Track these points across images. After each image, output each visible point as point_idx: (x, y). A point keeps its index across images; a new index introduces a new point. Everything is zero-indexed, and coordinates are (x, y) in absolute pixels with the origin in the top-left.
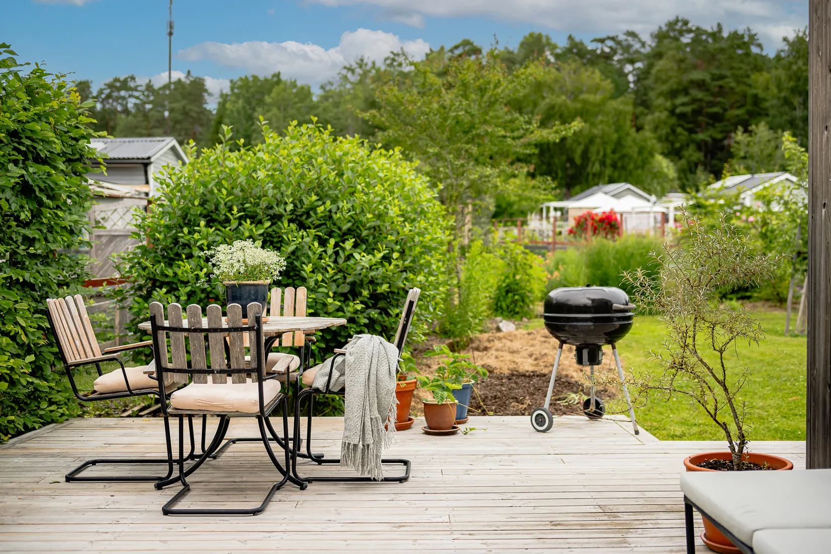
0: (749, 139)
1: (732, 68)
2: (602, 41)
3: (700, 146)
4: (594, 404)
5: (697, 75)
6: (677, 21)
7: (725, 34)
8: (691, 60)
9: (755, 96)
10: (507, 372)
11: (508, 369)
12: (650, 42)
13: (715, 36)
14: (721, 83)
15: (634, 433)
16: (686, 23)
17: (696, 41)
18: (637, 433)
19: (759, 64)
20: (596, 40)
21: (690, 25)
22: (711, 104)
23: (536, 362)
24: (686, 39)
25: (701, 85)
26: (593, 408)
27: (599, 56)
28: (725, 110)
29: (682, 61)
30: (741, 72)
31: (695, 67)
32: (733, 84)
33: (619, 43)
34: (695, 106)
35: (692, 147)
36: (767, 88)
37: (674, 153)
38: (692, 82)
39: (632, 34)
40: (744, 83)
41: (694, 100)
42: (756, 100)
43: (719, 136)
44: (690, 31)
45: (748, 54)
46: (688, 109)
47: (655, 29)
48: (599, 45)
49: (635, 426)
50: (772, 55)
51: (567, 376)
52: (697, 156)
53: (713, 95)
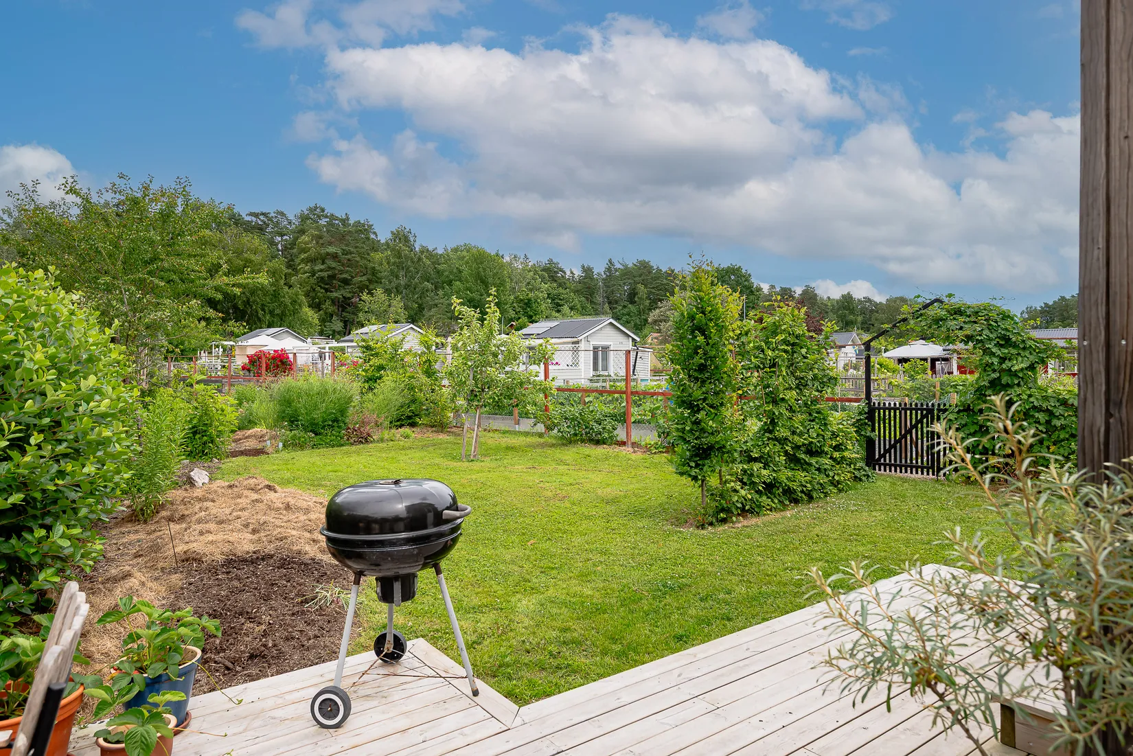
0: (371, 299)
1: (356, 247)
2: (256, 215)
3: (334, 301)
4: (392, 642)
5: (331, 249)
6: (316, 208)
7: (351, 222)
8: (327, 237)
9: (373, 268)
10: (220, 558)
11: (222, 553)
12: (296, 222)
13: (345, 221)
14: (349, 257)
15: (470, 694)
16: (323, 210)
17: (330, 224)
18: (476, 693)
19: (375, 247)
20: (251, 214)
21: (326, 212)
22: (342, 272)
23: (255, 537)
24: (323, 222)
25: (335, 257)
26: (389, 647)
27: (253, 228)
28: (352, 277)
29: (321, 237)
30: (363, 250)
31: (330, 244)
32: (358, 259)
33: (270, 219)
34: (330, 273)
35: (328, 302)
36: (381, 264)
37: (316, 306)
38: (328, 254)
39: (282, 214)
40: (365, 259)
41: (330, 268)
42: (374, 272)
43: (349, 295)
44: (326, 217)
45: (368, 239)
46: (325, 274)
47: (298, 212)
48: (254, 219)
49: (472, 683)
50: (383, 241)
51: (299, 552)
52: (331, 309)
53: (343, 265)
